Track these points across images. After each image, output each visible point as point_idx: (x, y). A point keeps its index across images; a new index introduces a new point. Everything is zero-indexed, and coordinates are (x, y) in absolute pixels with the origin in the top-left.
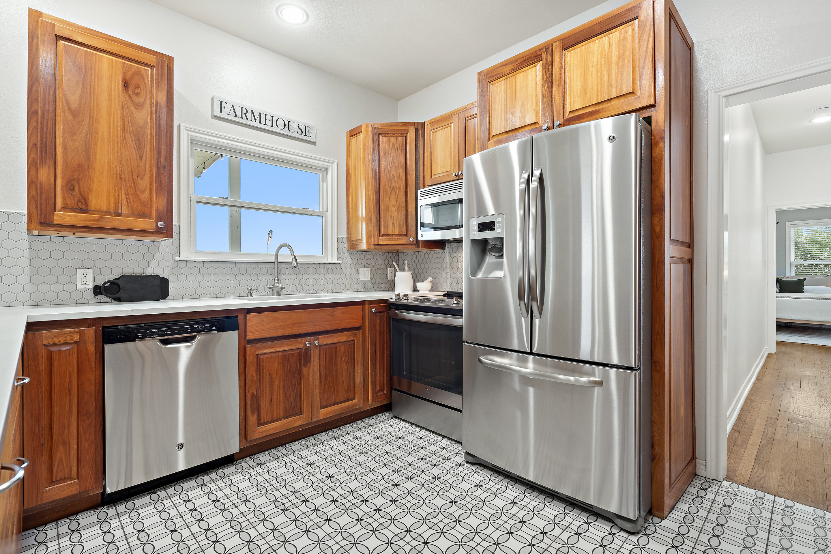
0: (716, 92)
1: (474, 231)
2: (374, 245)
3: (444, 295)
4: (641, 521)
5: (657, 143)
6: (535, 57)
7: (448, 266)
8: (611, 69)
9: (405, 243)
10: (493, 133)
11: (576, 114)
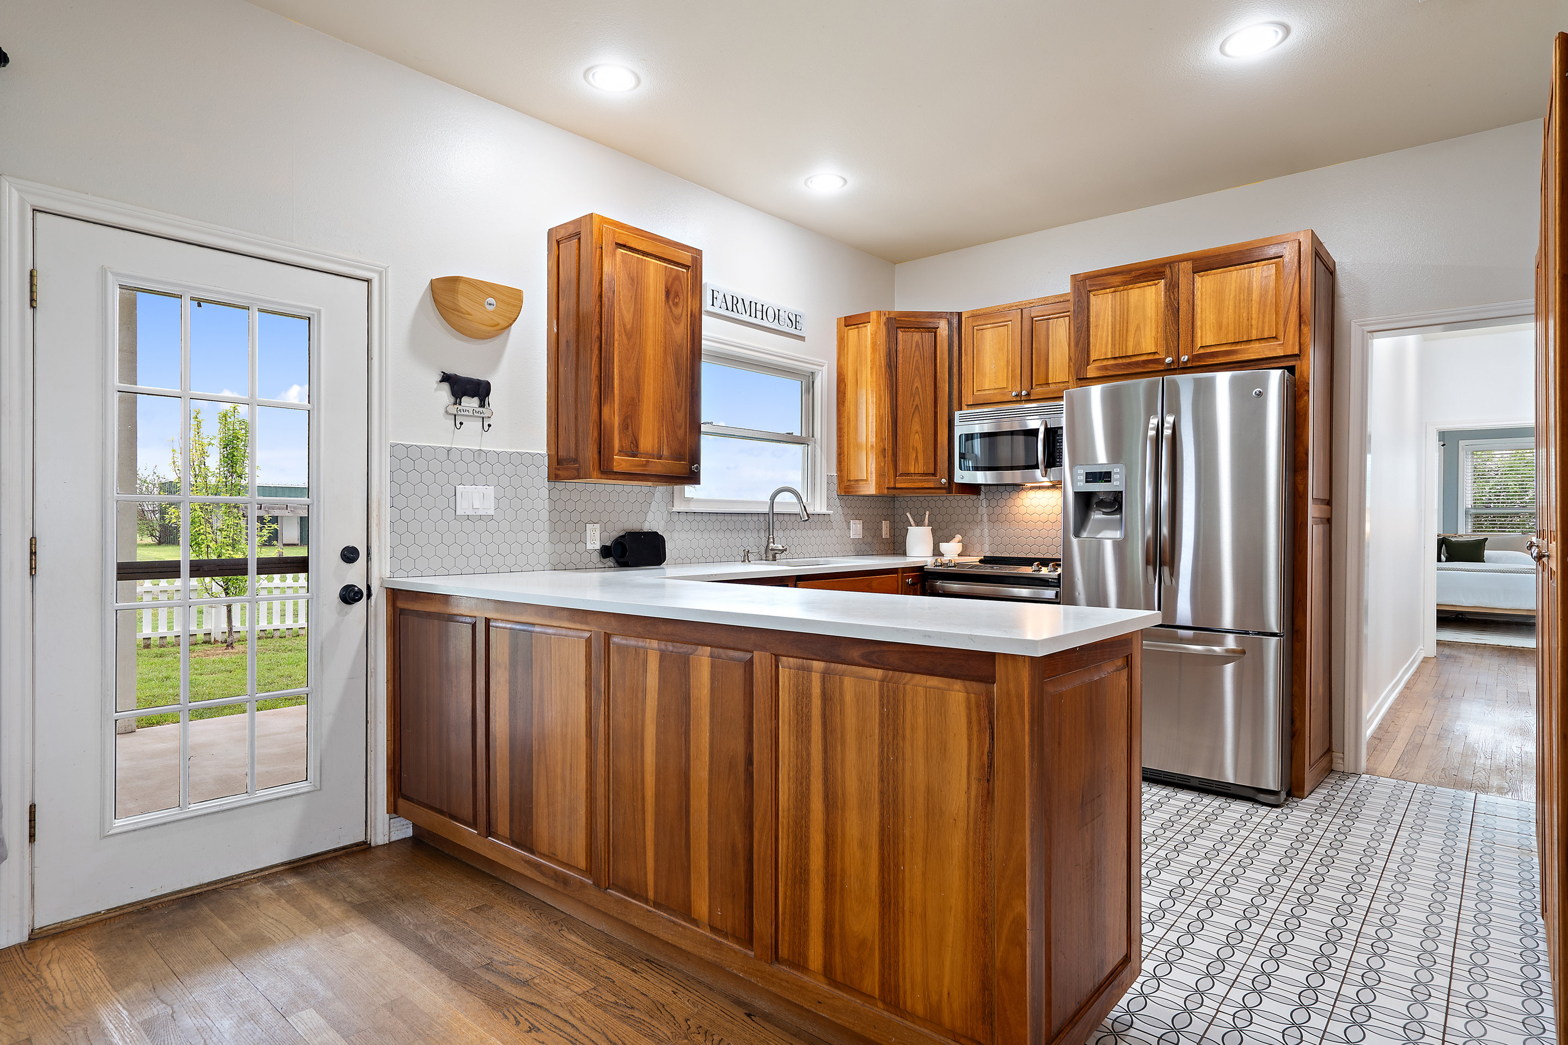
0: (1360, 326)
1: (1080, 481)
2: (888, 488)
3: (981, 561)
4: (1283, 795)
5: (1301, 396)
6: (1156, 273)
7: (985, 518)
8: (1252, 307)
9: (932, 486)
10: (1093, 357)
11: (1208, 350)
